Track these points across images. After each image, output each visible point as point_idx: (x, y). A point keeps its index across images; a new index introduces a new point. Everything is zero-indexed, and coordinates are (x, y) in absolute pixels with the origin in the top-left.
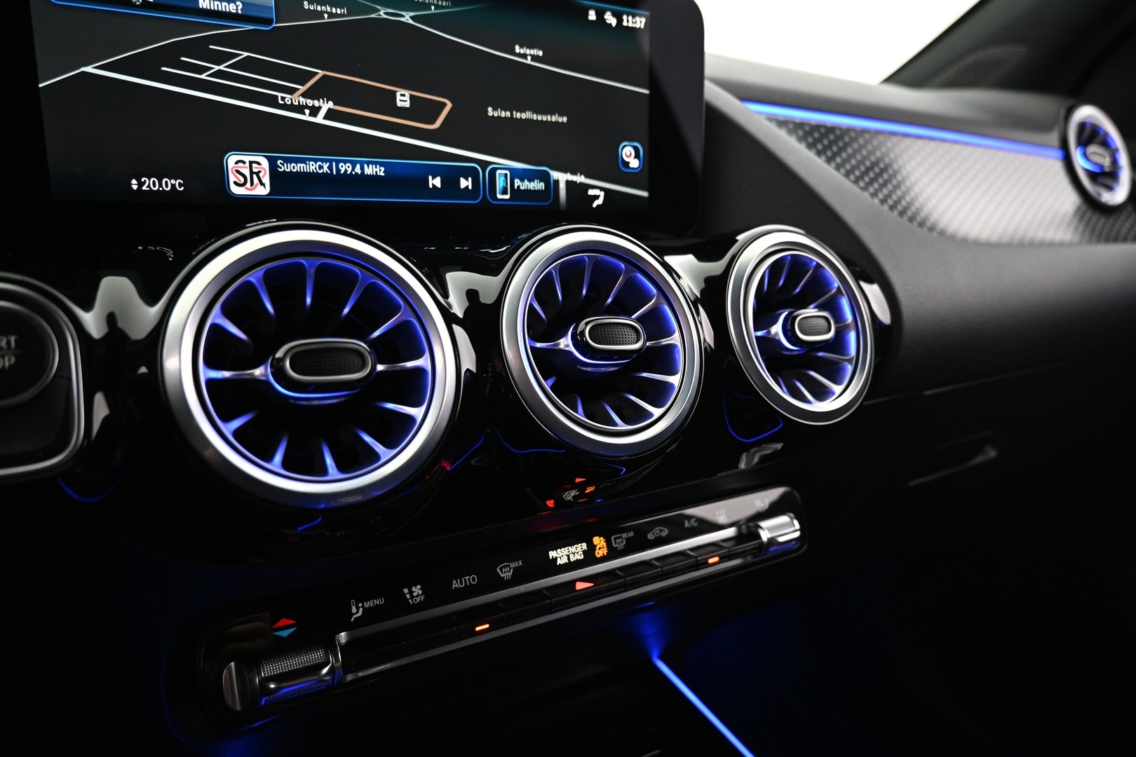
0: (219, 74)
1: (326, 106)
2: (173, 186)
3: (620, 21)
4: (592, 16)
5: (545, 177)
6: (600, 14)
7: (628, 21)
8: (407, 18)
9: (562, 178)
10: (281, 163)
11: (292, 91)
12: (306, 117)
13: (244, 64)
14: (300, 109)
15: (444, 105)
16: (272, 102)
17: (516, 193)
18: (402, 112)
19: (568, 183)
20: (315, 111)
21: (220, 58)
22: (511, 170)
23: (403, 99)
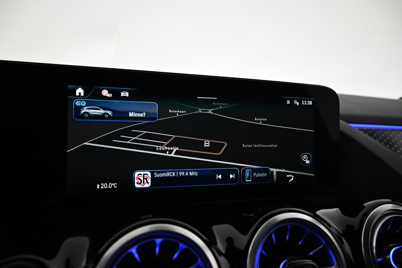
0: (134, 141)
1: (175, 149)
2: (113, 186)
3: (301, 103)
4: (288, 102)
5: (267, 171)
6: (292, 101)
7: (304, 103)
8: (210, 111)
9: (275, 170)
10: (156, 174)
11: (162, 145)
12: (167, 154)
13: (145, 136)
14: (165, 152)
15: (224, 144)
16: (154, 149)
17: (254, 179)
18: (207, 149)
19: (277, 172)
20: (171, 152)
21: (135, 135)
22: (252, 169)
23: (207, 144)
